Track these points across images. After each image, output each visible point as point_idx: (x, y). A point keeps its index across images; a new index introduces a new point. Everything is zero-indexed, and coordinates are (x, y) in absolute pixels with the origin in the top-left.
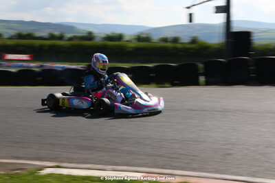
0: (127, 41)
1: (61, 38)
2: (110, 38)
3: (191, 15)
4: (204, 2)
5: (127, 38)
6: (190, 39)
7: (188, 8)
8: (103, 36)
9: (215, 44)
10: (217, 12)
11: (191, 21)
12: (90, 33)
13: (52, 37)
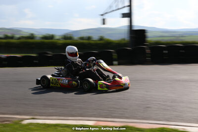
0: (57, 39)
1: (12, 38)
2: (45, 38)
3: (104, 20)
4: (113, 11)
5: (57, 37)
7: (102, 15)
8: (41, 36)
10: (123, 17)
11: (104, 24)
12: (32, 34)
13: (7, 37)
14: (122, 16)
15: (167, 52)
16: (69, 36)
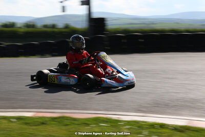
2: (6, 26)
5: (19, 25)
6: (64, 25)
7: (61, 2)
9: (82, 29)
10: (82, 5)
11: (64, 11)
14: (81, 3)
15: (126, 41)
16: (31, 24)
